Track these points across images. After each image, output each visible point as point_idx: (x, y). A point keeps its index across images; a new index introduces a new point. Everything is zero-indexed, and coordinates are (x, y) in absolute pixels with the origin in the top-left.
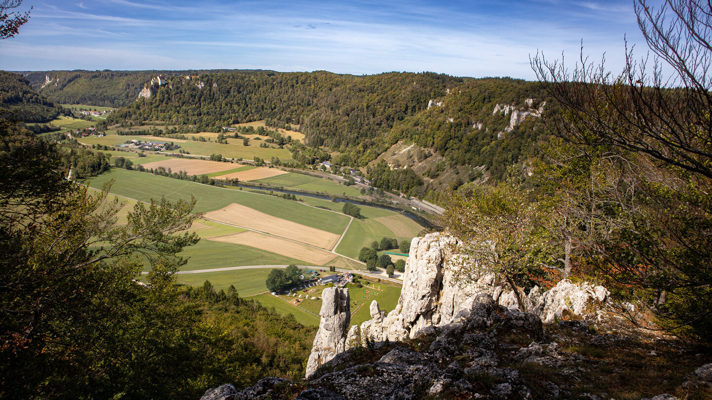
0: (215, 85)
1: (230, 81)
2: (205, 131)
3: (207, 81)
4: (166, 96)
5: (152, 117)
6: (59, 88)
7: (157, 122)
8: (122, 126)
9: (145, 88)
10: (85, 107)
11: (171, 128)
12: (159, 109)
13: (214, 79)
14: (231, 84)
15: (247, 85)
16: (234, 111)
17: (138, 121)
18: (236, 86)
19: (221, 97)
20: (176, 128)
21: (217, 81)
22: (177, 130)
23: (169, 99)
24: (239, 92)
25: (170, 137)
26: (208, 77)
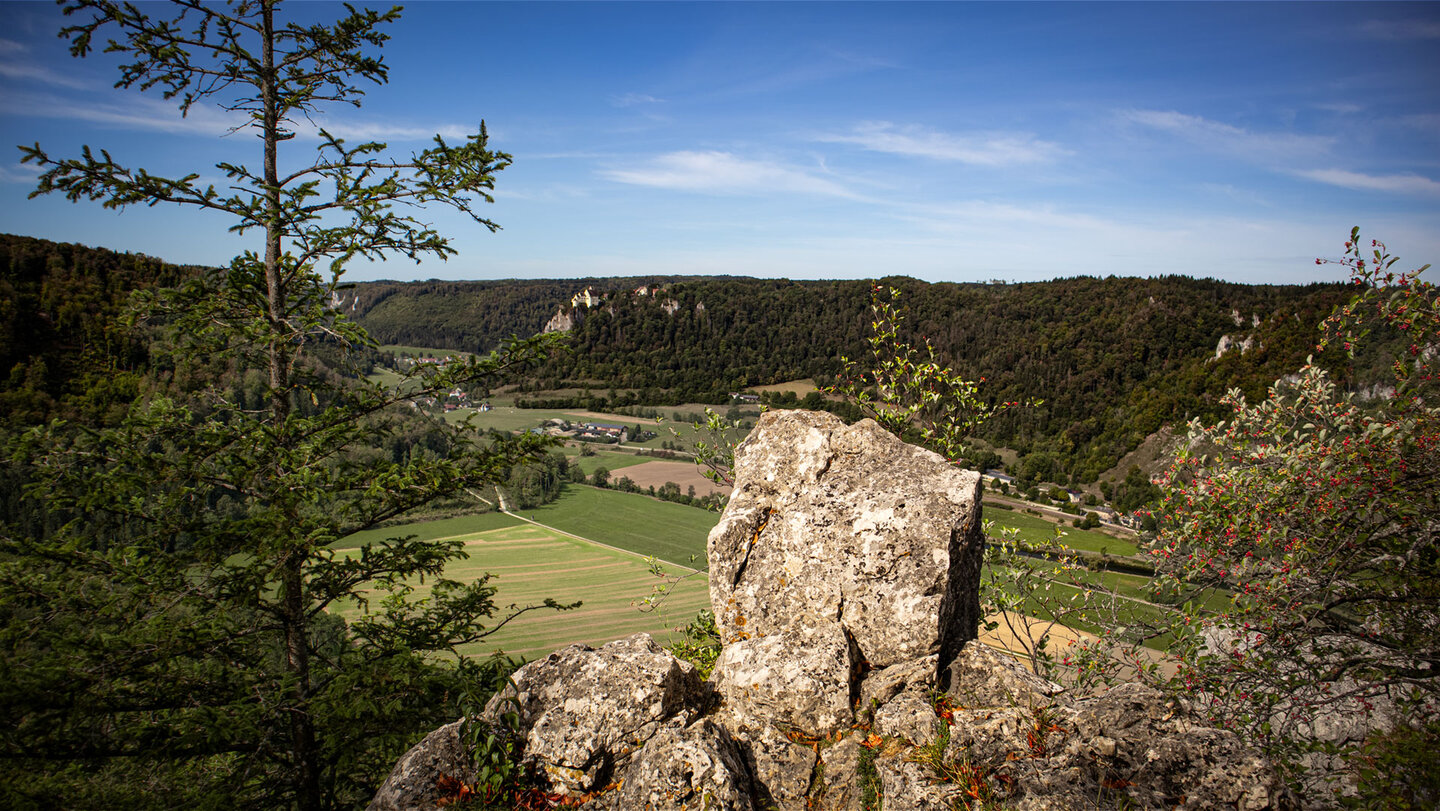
0: (700, 307)
1: (730, 300)
2: (694, 401)
3: (686, 299)
4: (604, 328)
5: (579, 371)
6: (358, 314)
7: (591, 382)
8: (521, 390)
9: (560, 313)
10: (407, 349)
11: (621, 393)
12: (592, 354)
13: (698, 294)
14: (734, 304)
15: (767, 306)
16: (746, 361)
17: (552, 380)
18: (745, 309)
19: (715, 331)
20: (633, 395)
21: (704, 299)
22: (636, 398)
23: (609, 334)
24: (752, 322)
25: (624, 413)
26: (686, 289)
